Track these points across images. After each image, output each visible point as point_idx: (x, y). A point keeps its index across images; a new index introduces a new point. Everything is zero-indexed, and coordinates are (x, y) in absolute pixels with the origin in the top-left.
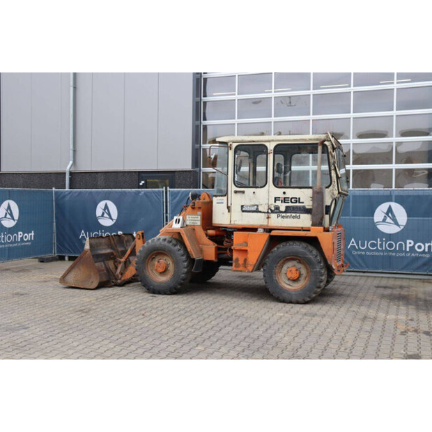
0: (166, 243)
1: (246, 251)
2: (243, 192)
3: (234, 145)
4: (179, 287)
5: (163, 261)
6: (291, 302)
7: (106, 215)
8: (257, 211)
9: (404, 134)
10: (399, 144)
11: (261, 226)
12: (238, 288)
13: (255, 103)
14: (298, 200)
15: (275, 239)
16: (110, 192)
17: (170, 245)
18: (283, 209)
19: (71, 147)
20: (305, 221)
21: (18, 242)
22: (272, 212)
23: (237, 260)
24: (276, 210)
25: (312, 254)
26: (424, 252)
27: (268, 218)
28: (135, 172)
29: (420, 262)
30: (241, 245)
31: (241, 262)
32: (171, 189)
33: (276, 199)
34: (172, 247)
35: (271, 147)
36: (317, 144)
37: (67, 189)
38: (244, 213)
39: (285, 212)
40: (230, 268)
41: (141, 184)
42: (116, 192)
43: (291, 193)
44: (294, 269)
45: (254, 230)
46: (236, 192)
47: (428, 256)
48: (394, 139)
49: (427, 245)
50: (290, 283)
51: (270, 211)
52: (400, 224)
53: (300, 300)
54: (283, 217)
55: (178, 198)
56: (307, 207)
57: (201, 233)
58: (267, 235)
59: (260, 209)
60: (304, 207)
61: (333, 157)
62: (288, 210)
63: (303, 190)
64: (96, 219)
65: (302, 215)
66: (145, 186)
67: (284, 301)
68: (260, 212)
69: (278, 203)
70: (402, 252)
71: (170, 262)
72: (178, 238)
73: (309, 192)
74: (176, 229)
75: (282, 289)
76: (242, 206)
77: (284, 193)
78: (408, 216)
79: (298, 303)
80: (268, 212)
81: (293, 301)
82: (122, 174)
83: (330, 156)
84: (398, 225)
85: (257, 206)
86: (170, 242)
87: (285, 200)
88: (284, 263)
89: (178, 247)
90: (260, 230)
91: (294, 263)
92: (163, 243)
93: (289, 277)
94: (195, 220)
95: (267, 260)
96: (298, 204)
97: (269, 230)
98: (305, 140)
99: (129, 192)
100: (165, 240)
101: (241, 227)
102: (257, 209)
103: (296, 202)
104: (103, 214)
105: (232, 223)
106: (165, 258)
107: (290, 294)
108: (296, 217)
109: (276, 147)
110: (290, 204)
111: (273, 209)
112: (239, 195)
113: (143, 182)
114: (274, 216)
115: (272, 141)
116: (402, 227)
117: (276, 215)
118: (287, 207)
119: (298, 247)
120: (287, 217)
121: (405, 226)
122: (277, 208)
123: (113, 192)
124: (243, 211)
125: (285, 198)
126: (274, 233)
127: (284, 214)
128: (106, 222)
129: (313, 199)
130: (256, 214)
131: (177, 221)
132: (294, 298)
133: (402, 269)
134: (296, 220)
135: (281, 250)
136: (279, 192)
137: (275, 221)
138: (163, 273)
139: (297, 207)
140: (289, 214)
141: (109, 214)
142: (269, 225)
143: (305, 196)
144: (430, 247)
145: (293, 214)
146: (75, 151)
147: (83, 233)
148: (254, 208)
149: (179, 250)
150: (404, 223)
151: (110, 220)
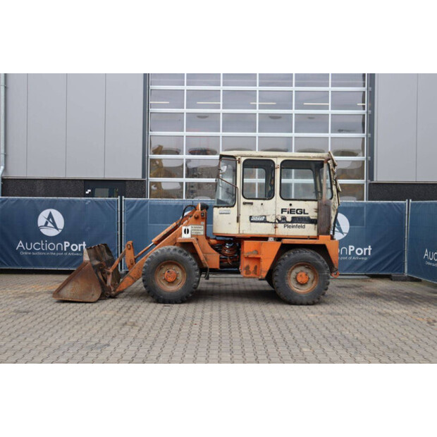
0: (177, 253)
1: (259, 259)
2: (252, 204)
3: (243, 159)
4: (190, 295)
5: (175, 271)
6: (302, 304)
7: (49, 224)
8: (265, 221)
11: (271, 236)
14: (303, 211)
15: (286, 247)
16: (55, 201)
17: (182, 255)
18: (289, 219)
20: (309, 230)
22: (280, 222)
23: (248, 267)
24: (284, 220)
25: (320, 261)
26: (363, 256)
27: (276, 227)
29: (360, 264)
30: (252, 253)
31: (252, 269)
32: (126, 199)
33: (283, 210)
34: (184, 257)
35: (278, 162)
36: (323, 161)
38: (252, 223)
39: (292, 222)
40: (238, 276)
41: (87, 193)
42: (63, 201)
43: (297, 205)
44: (303, 274)
45: (265, 238)
46: (244, 203)
47: (366, 259)
49: (365, 249)
50: (299, 287)
51: (277, 221)
52: (343, 231)
53: (310, 302)
54: (289, 227)
55: (133, 208)
56: (311, 218)
58: (279, 244)
59: (268, 219)
60: (309, 217)
61: (334, 174)
62: (294, 220)
63: (307, 202)
64: (38, 229)
65: (306, 225)
66: (91, 195)
67: (295, 304)
68: (268, 222)
69: (285, 214)
70: (345, 256)
71: (179, 272)
72: (188, 246)
73: (314, 204)
74: (186, 239)
75: (293, 292)
76: (251, 217)
77: (291, 205)
78: (350, 225)
79: (308, 304)
80: (275, 222)
81: (303, 302)
83: (332, 172)
84: (343, 233)
85: (265, 216)
86: (180, 252)
87: (291, 211)
88: (293, 269)
89: (190, 256)
90: (271, 239)
91: (302, 268)
92: (174, 253)
93: (299, 280)
94: (200, 230)
95: (279, 266)
96: (303, 215)
97: (279, 239)
98: (309, 157)
99: (79, 201)
100: (175, 250)
101: (249, 236)
102: (265, 219)
103: (302, 213)
104: (47, 223)
105: (241, 232)
106: (174, 267)
107: (301, 297)
108: (301, 227)
109: (283, 163)
110: (296, 215)
111: (280, 219)
112: (247, 206)
113: (89, 191)
114: (281, 226)
115: (279, 157)
116: (345, 235)
117: (283, 225)
118: (293, 218)
119: (308, 254)
120: (293, 227)
121: (348, 234)
122: (284, 218)
123: (59, 200)
124: (251, 221)
125: (291, 210)
126: (285, 241)
127: (290, 224)
128: (50, 232)
129: (318, 210)
130: (263, 224)
131: (187, 231)
132: (305, 300)
133: (345, 271)
134: (301, 229)
135: (292, 257)
136: (286, 205)
137: (282, 230)
138: (171, 283)
139: (302, 218)
140: (295, 224)
141: (54, 223)
142: (277, 234)
143: (310, 208)
144: (367, 251)
145: (299, 224)
146: (6, 156)
147: (20, 244)
148: (262, 219)
149: (191, 259)
150: (347, 231)
151: (55, 230)
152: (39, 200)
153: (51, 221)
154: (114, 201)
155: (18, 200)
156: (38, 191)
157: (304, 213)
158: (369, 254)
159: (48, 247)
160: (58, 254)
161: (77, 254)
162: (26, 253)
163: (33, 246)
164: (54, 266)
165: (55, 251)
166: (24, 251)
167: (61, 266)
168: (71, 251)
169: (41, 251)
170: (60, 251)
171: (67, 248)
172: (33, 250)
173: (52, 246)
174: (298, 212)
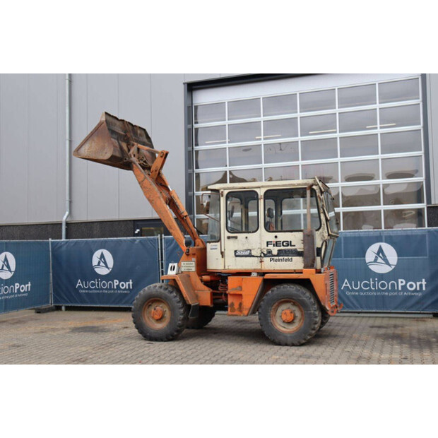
0: (162, 290)
1: (240, 295)
2: (236, 237)
3: (226, 192)
4: (175, 333)
5: (159, 308)
6: (286, 345)
7: (102, 264)
8: (250, 256)
9: (390, 176)
10: (386, 186)
11: (254, 270)
12: (234, 332)
13: (246, 150)
14: (289, 243)
15: (269, 283)
16: (106, 241)
17: (166, 292)
18: (275, 252)
19: (67, 198)
20: (297, 263)
21: (15, 294)
22: (265, 256)
23: (232, 304)
24: (269, 254)
25: (306, 296)
26: (415, 291)
27: (261, 262)
28: (130, 221)
29: (413, 301)
30: (236, 289)
31: (236, 306)
32: (166, 237)
33: (268, 243)
34: (169, 295)
35: (261, 192)
36: (305, 188)
37: (64, 239)
38: (237, 258)
39: (278, 255)
40: (226, 313)
41: (136, 232)
42: (112, 241)
43: (282, 237)
44: (288, 312)
45: (248, 274)
46: (229, 238)
47: (420, 294)
48: (381, 181)
49: (418, 283)
50: (286, 325)
51: (262, 255)
52: (391, 263)
53: (296, 342)
54: (276, 261)
55: (172, 245)
56: (299, 250)
57: (196, 279)
58: (261, 278)
59: (253, 253)
60: (296, 250)
61: (321, 200)
62: (280, 253)
63: (294, 233)
64: (92, 268)
65: (294, 258)
66: (140, 234)
67: (279, 344)
68: (254, 256)
69: (271, 247)
70: (395, 291)
71: (166, 309)
72: (174, 285)
73: (300, 235)
74: (171, 276)
75: (278, 332)
76: (236, 251)
77: (276, 237)
78: (398, 256)
79: (293, 345)
80: (261, 256)
81: (289, 342)
82: (117, 223)
83: (319, 200)
84: (390, 265)
85: (250, 250)
86: (166, 289)
87: (277, 244)
88: (278, 306)
89: (174, 294)
90: (254, 274)
91: (289, 305)
92: (159, 290)
93: (284, 320)
94: (189, 266)
95: (262, 303)
96: (289, 247)
97: (262, 274)
98: (294, 185)
99: (125, 241)
100: (161, 287)
101: (235, 272)
102: (250, 253)
103: (288, 245)
104: (99, 263)
105: (226, 268)
106: (162, 305)
107: (285, 336)
108: (289, 260)
109: (266, 192)
110: (282, 248)
111: (266, 253)
112: (232, 241)
113: (138, 230)
114: (267, 260)
115: (262, 187)
116: (393, 267)
117: (269, 259)
118: (279, 251)
119: (292, 289)
120: (279, 260)
121: (396, 266)
122: (270, 252)
123: (109, 241)
124: (236, 256)
125: (276, 242)
126: (267, 276)
127: (277, 258)
128: (102, 271)
129: (304, 241)
130: (249, 258)
131: (173, 268)
133: (396, 308)
134: (288, 263)
135: (275, 292)
136: (270, 237)
137: (268, 265)
138: (160, 320)
139: (289, 250)
140: (282, 258)
141: (105, 263)
142: (263, 268)
143: (296, 239)
144: (421, 286)
145: (285, 258)
146: (70, 202)
147: (79, 283)
148: (247, 253)
149: (175, 297)
150: (395, 263)
151: (107, 269)
152: (93, 241)
153: (103, 261)
154: (154, 239)
155: (77, 242)
156: (95, 233)
157: (291, 246)
158: (424, 289)
159: (101, 284)
160: (110, 292)
161: (126, 292)
162: (84, 291)
163: (89, 284)
164: (107, 303)
165: (106, 289)
166: (82, 289)
167: (113, 303)
168: (120, 289)
169: (96, 289)
170: (110, 289)
171: (117, 286)
172: (89, 289)
173: (104, 285)
174: (285, 244)
